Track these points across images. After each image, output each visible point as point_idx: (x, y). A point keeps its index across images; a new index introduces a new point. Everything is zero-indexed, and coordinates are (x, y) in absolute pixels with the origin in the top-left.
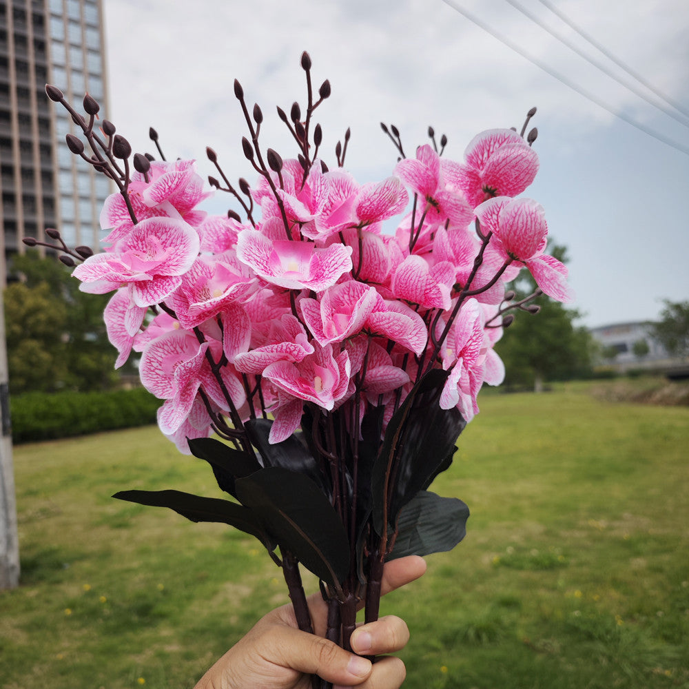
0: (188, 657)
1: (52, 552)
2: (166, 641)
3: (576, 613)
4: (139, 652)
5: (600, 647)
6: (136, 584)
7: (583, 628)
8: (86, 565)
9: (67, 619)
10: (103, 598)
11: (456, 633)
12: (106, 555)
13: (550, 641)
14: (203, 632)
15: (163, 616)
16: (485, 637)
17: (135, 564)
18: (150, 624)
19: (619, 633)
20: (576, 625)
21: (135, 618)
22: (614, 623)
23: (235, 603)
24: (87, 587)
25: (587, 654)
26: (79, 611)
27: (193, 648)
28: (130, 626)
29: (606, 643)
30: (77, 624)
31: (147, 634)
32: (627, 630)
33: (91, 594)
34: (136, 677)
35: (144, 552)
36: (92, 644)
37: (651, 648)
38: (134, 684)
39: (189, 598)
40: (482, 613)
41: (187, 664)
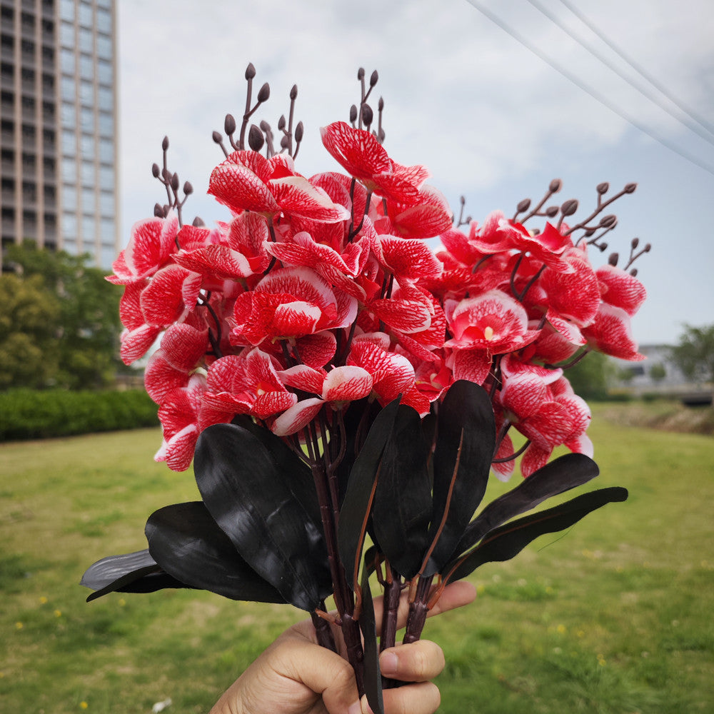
0: (140, 680)
1: (14, 560)
2: (120, 662)
3: (557, 650)
4: (89, 672)
5: (576, 688)
7: (563, 666)
8: (50, 575)
9: (18, 633)
10: (58, 613)
12: (72, 565)
13: (526, 679)
14: (160, 653)
15: (120, 634)
16: (458, 672)
18: (107, 643)
19: (600, 673)
20: (556, 662)
21: (91, 636)
22: (596, 662)
23: (200, 624)
24: (44, 600)
25: (563, 696)
26: (32, 625)
27: (147, 671)
28: (83, 643)
29: (583, 684)
30: (28, 639)
31: (101, 653)
32: (609, 671)
33: (48, 607)
34: (80, 701)
36: (40, 661)
37: (632, 692)
38: (76, 708)
39: (152, 616)
40: (459, 645)
41: (138, 688)
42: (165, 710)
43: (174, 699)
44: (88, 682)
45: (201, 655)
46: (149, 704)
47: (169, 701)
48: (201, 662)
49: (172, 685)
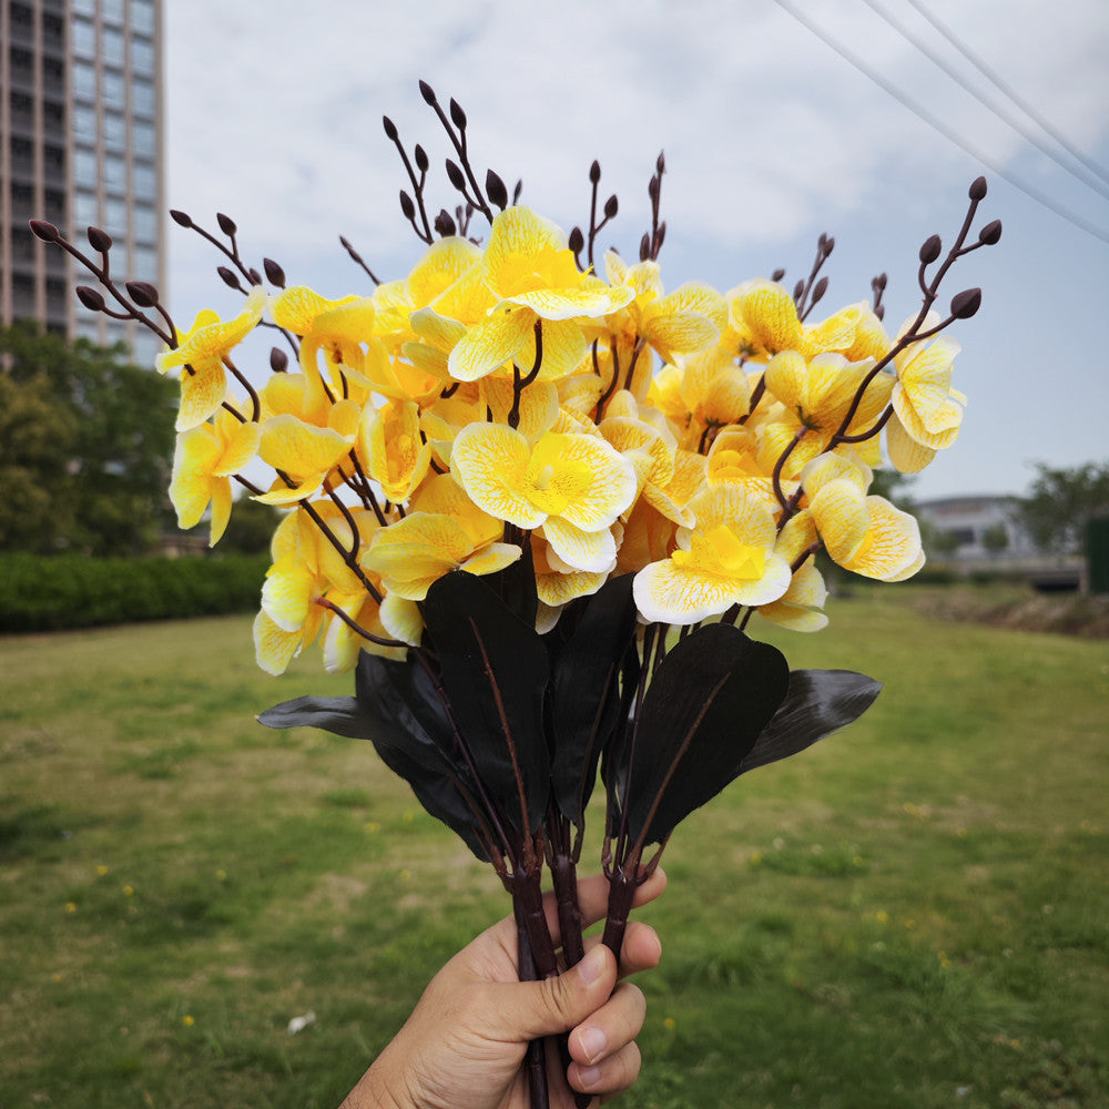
0: (263, 986)
1: (43, 812)
2: (229, 960)
3: (879, 946)
4: (185, 976)
5: (912, 999)
6: (180, 870)
7: (888, 968)
8: (100, 836)
9: (69, 919)
10: (128, 889)
11: (690, 969)
12: (131, 821)
13: (836, 987)
14: (288, 949)
15: (224, 921)
16: (734, 978)
17: (179, 838)
18: (205, 934)
19: (944, 978)
20: (877, 964)
21: (179, 923)
22: (937, 965)
23: (340, 906)
24: (102, 870)
25: (891, 1010)
26: (88, 907)
27: (272, 973)
28: (168, 933)
29: (921, 993)
30: (85, 927)
31: (197, 948)
32: (956, 975)
33: (108, 881)
34: (180, 1015)
35: (195, 818)
36: (109, 960)
37: (992, 1004)
38: (176, 1026)
39: (267, 895)
40: (732, 940)
41: (262, 998)
42: (307, 1029)
43: (318, 1013)
44: (185, 988)
45: (349, 952)
46: (283, 1020)
47: (311, 1017)
48: (351, 961)
49: (311, 994)
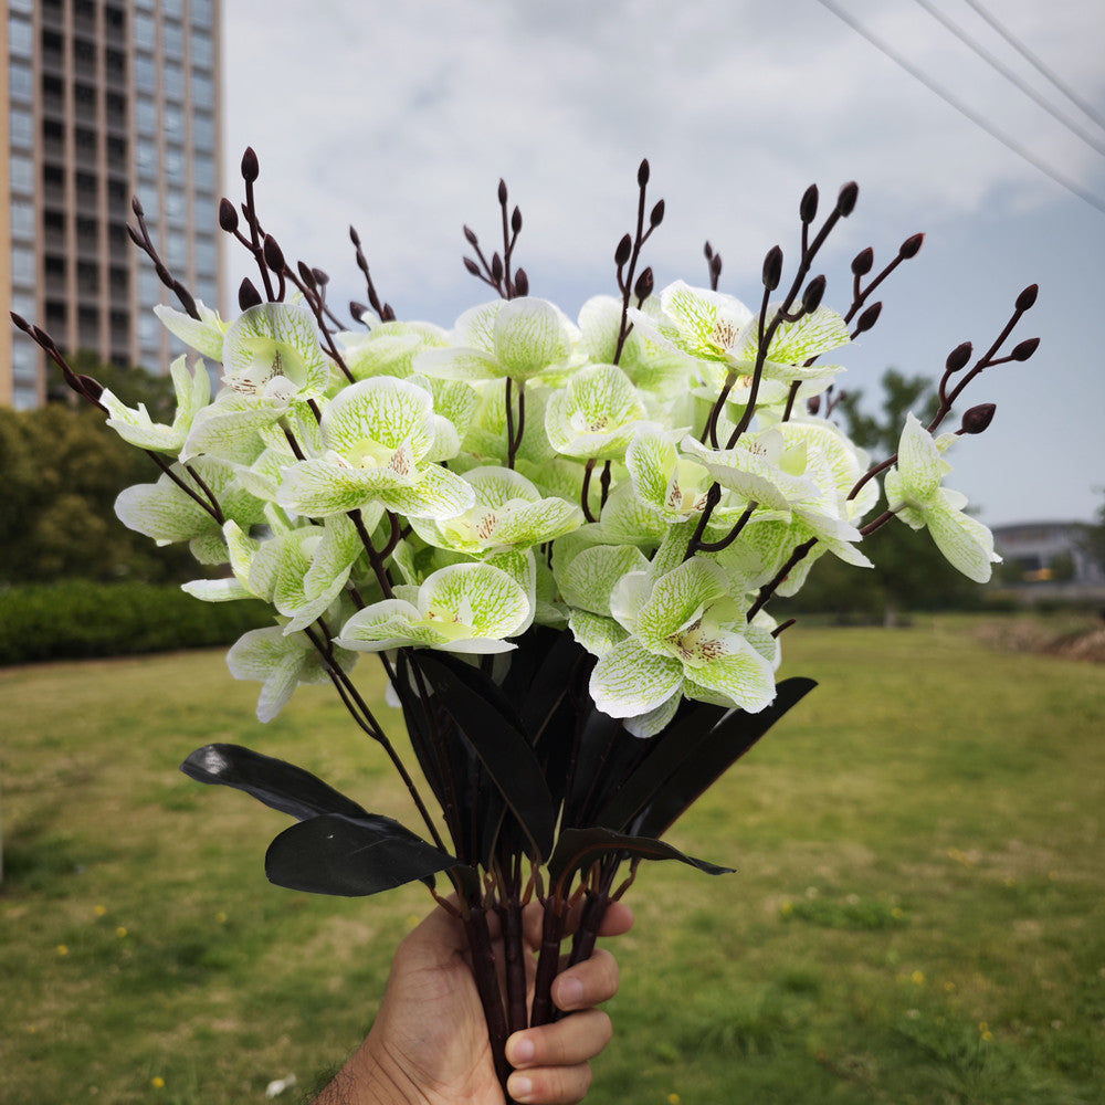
1: (61, 844)
2: (217, 1011)
3: (913, 1014)
4: (168, 1028)
5: (947, 1076)
6: (185, 909)
7: (922, 1040)
8: (113, 870)
9: (61, 961)
10: (122, 931)
11: (705, 1032)
12: (147, 855)
13: (863, 1059)
14: (280, 1000)
16: (752, 1047)
17: (191, 875)
18: (198, 981)
19: (984, 1053)
20: (911, 1033)
21: (173, 969)
22: (977, 1037)
23: (343, 954)
24: (100, 910)
25: (922, 1088)
26: (82, 949)
27: (259, 1027)
28: (160, 980)
29: (958, 1071)
30: (76, 971)
31: (188, 997)
32: (997, 1049)
33: (108, 922)
34: (152, 1076)
35: (210, 854)
36: (94, 1007)
37: (1036, 1086)
38: (147, 1087)
39: (269, 940)
40: (751, 999)
41: (245, 1056)
42: (286, 1093)
43: (300, 1075)
44: (165, 1043)
45: (343, 1005)
46: (262, 1082)
47: (292, 1079)
48: (345, 1016)
49: (298, 1051)
